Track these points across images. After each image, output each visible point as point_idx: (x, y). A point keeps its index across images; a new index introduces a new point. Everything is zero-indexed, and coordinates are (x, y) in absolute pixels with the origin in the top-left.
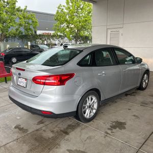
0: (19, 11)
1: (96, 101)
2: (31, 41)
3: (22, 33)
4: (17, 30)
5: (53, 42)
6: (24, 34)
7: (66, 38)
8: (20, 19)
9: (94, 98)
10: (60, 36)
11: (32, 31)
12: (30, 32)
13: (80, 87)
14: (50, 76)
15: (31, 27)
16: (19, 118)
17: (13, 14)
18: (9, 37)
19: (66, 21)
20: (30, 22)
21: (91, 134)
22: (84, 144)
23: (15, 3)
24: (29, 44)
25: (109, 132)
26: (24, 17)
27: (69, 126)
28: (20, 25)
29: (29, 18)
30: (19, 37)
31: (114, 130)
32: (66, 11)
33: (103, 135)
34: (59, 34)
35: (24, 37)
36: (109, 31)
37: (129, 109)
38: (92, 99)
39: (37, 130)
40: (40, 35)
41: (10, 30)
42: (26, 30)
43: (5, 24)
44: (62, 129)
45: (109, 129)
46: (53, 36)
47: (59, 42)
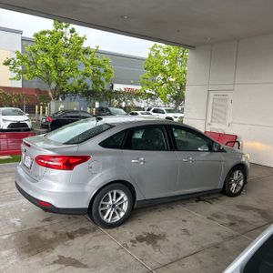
0: (87, 53)
1: (125, 199)
2: (100, 101)
3: (87, 88)
4: (80, 82)
5: (137, 104)
6: (90, 89)
7: (159, 99)
8: (86, 65)
9: (123, 195)
10: (150, 95)
11: (103, 85)
12: (100, 87)
13: (97, 176)
14: (54, 157)
15: (102, 79)
16: (23, 210)
17: (76, 58)
18: (67, 93)
19: (162, 71)
20: (102, 70)
21: (102, 243)
22: (84, 253)
23: (82, 42)
24: (97, 105)
25: (129, 244)
26: (92, 64)
27: (82, 229)
28: (87, 75)
29: (100, 66)
30: (83, 93)
31: (138, 244)
32: (163, 54)
33: (118, 247)
34: (148, 91)
35: (90, 94)
36: (212, 95)
37: (184, 221)
38: (118, 196)
39: (37, 228)
40: (116, 92)
41: (69, 82)
42: (95, 82)
43: (63, 73)
44: (69, 231)
45: (132, 241)
46: (137, 95)
47: (146, 105)
